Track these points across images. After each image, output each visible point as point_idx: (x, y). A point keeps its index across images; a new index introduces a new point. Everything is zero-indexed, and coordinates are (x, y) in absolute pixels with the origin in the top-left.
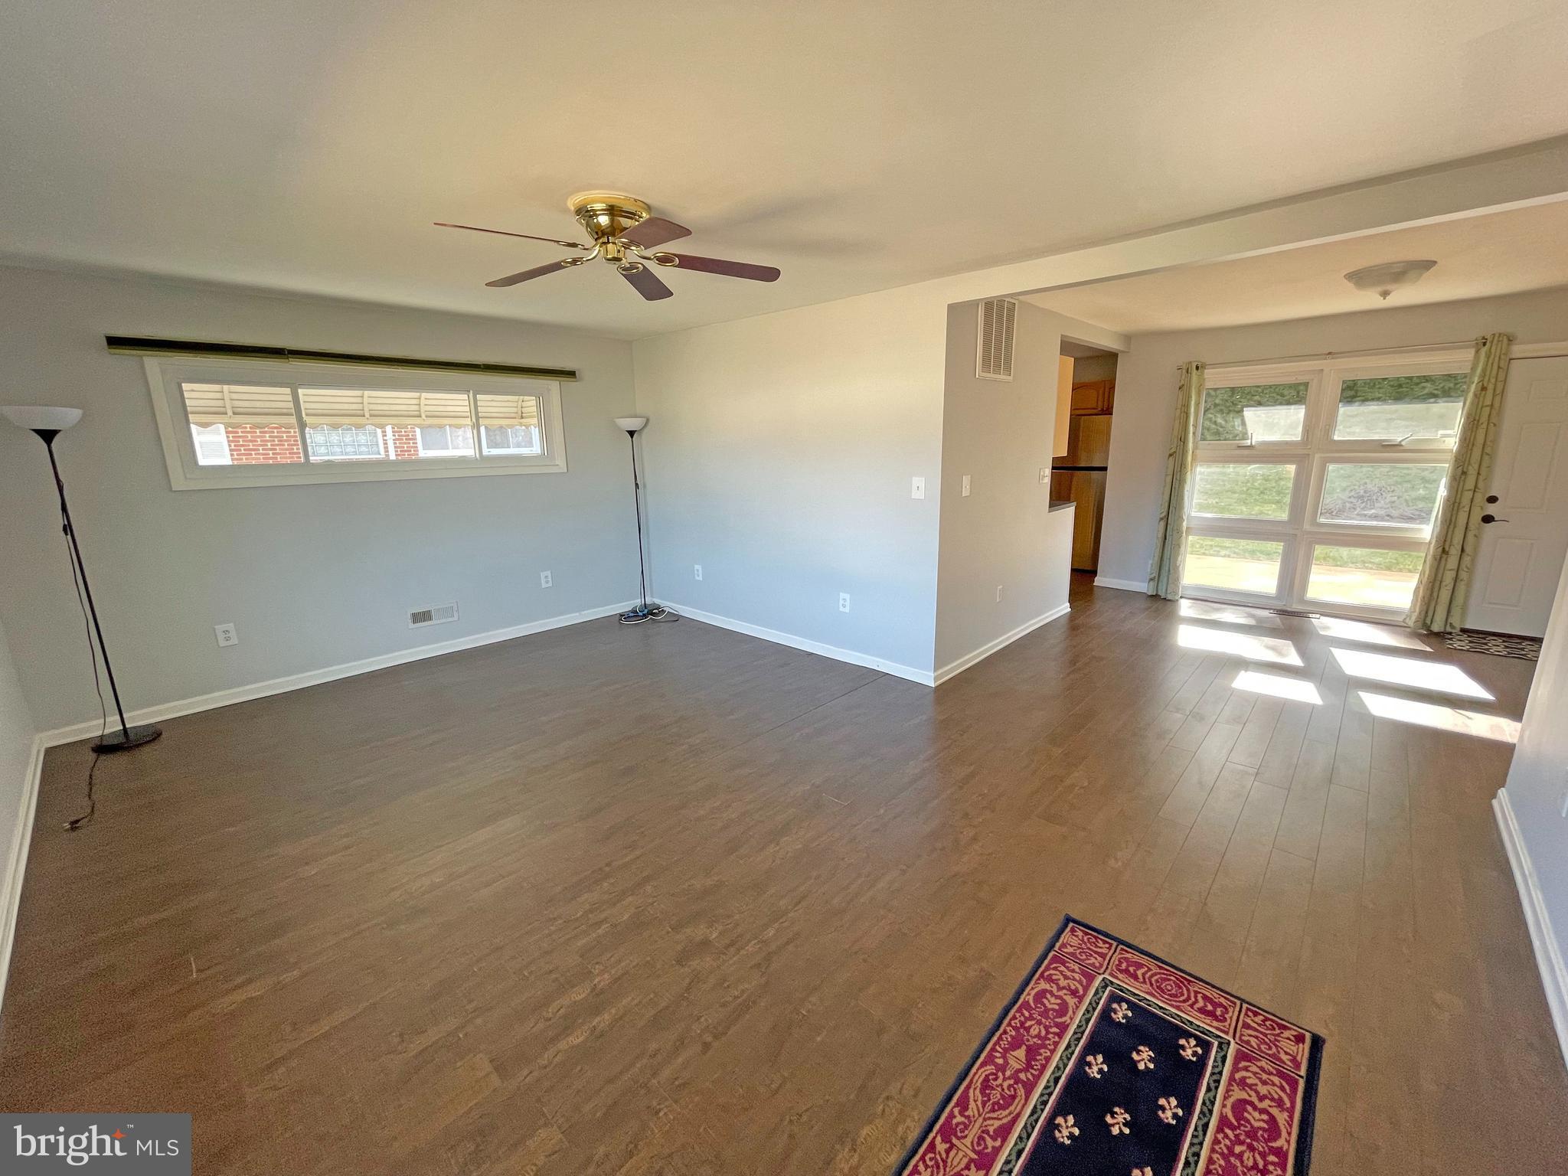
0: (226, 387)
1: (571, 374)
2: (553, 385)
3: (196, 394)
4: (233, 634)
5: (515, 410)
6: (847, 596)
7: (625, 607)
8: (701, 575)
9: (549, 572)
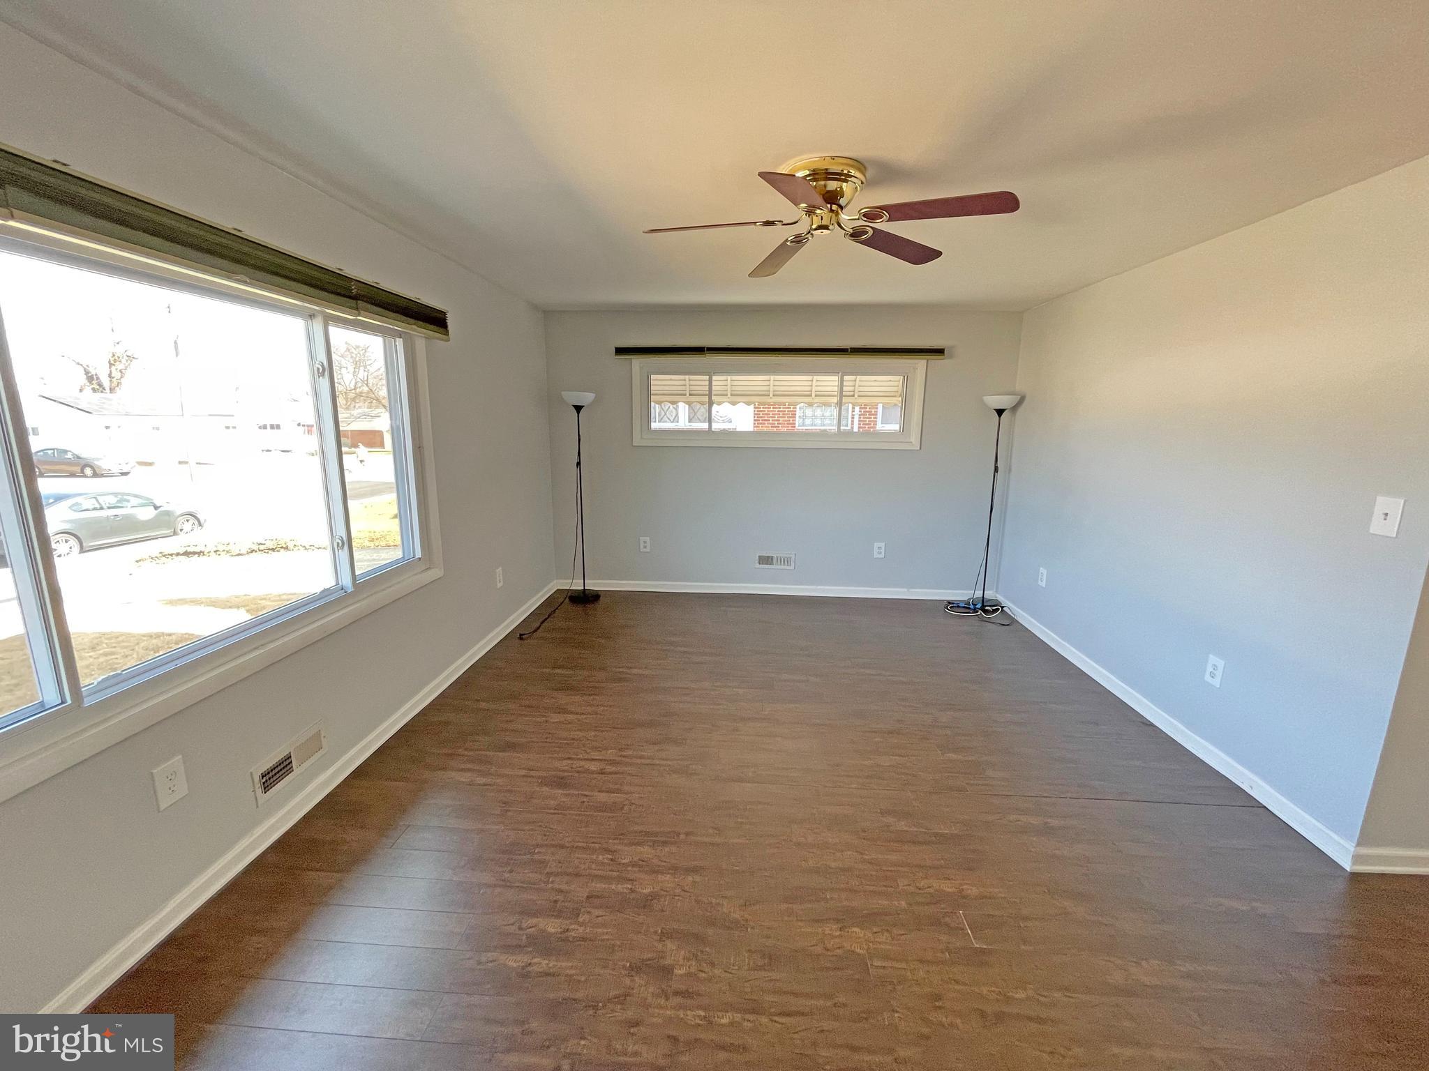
0: (687, 377)
1: (939, 351)
2: (920, 363)
3: (660, 382)
4: (648, 544)
5: (895, 389)
6: (1221, 663)
7: (960, 595)
8: (1044, 581)
9: (884, 544)
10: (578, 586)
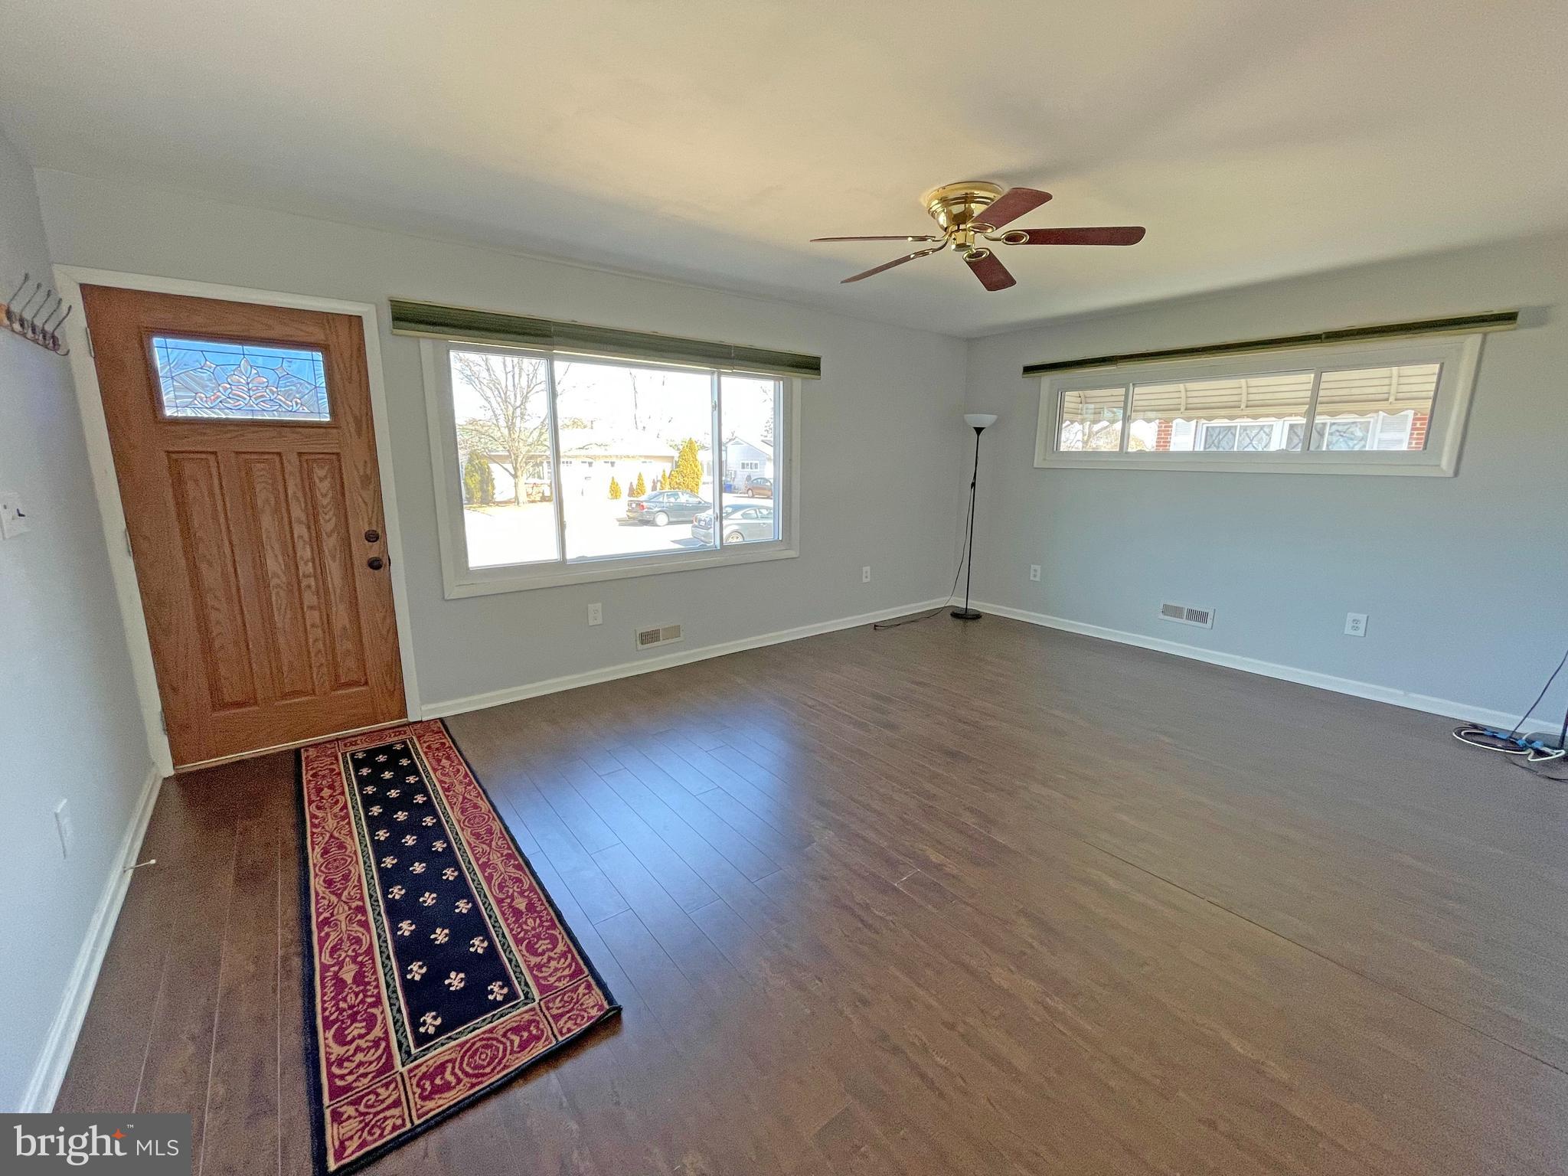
4: (1038, 574)
9: (1366, 616)
10: (959, 602)
